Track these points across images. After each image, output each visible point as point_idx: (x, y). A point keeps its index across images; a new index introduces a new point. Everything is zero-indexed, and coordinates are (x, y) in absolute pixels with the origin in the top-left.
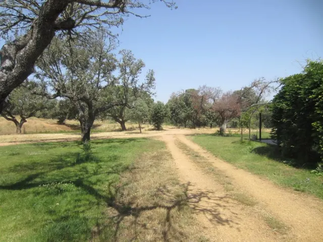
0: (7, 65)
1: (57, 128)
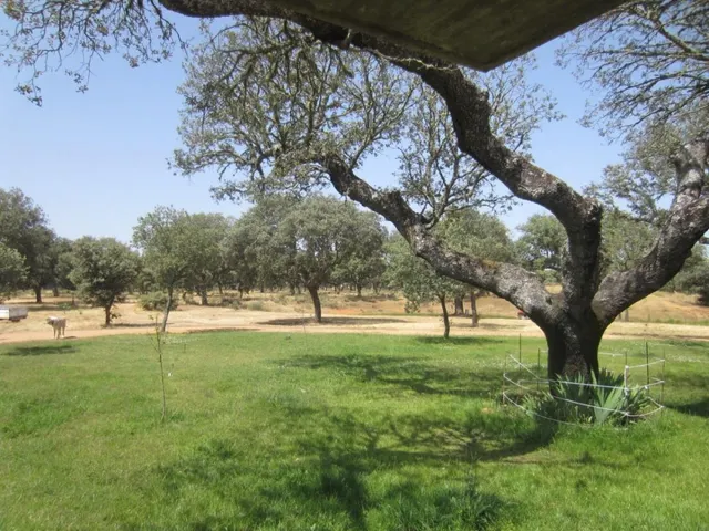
0: (691, 180)
1: (699, 315)
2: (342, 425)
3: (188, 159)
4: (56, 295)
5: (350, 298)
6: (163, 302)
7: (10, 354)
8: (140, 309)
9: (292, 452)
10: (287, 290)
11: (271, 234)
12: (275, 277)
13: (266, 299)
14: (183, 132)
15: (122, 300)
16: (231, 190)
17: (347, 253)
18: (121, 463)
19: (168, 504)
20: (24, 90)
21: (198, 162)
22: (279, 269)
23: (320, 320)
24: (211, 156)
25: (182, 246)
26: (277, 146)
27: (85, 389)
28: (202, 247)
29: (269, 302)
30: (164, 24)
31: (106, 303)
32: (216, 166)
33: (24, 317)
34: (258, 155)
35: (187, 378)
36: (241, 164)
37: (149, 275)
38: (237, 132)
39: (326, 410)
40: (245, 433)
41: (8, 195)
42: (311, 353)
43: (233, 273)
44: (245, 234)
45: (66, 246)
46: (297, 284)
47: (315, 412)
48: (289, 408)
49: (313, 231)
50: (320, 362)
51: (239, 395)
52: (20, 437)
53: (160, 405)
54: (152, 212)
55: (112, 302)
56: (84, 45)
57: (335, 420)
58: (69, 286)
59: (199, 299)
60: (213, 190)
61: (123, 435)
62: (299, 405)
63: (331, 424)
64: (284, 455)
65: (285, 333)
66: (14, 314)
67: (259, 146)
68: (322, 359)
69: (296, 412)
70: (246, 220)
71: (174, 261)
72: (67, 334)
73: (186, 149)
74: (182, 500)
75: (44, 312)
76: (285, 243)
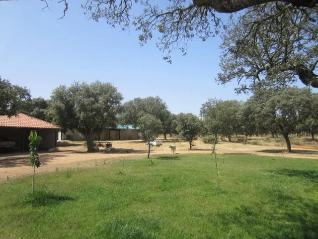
2: (311, 208)
3: (224, 77)
4: (171, 136)
5: (307, 140)
6: (212, 140)
7: (158, 159)
8: (202, 143)
9: (283, 218)
10: (270, 135)
11: (262, 108)
12: (264, 129)
13: (260, 140)
14: (221, 65)
15: (195, 139)
16: (244, 89)
17: (305, 116)
18: (202, 208)
19: (225, 231)
20: (166, 58)
21: (228, 77)
22: (267, 125)
23: (290, 151)
24: (234, 74)
25: (221, 116)
26: (267, 65)
27: (185, 175)
28: (229, 116)
29: (261, 141)
30: (216, 19)
31: (190, 140)
32: (236, 78)
33: (161, 145)
34: (257, 71)
35: (226, 174)
36: (248, 76)
37: (206, 128)
38: (246, 61)
39: (301, 199)
40: (257, 204)
41: (155, 99)
42: (287, 168)
43: (243, 127)
44: (249, 109)
45: (174, 117)
46: (275, 132)
47: (294, 199)
48: (279, 195)
49: (285, 105)
50: (293, 173)
51: (252, 186)
52: (165, 191)
53: (216, 186)
54: (207, 101)
55: (192, 139)
56: (184, 37)
57: (307, 205)
58: (176, 133)
59: (227, 139)
60: (236, 89)
61: (202, 197)
62: (285, 194)
63: (304, 207)
64: (279, 219)
65: (272, 157)
66: (158, 144)
67: (257, 66)
68: (294, 171)
69: (283, 198)
70: (249, 102)
71: (217, 122)
72: (176, 152)
73: (223, 73)
74: (230, 231)
75: (168, 143)
76: (270, 112)
